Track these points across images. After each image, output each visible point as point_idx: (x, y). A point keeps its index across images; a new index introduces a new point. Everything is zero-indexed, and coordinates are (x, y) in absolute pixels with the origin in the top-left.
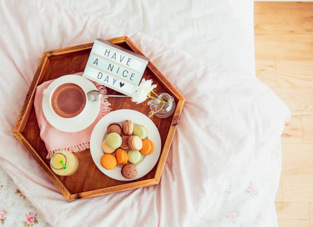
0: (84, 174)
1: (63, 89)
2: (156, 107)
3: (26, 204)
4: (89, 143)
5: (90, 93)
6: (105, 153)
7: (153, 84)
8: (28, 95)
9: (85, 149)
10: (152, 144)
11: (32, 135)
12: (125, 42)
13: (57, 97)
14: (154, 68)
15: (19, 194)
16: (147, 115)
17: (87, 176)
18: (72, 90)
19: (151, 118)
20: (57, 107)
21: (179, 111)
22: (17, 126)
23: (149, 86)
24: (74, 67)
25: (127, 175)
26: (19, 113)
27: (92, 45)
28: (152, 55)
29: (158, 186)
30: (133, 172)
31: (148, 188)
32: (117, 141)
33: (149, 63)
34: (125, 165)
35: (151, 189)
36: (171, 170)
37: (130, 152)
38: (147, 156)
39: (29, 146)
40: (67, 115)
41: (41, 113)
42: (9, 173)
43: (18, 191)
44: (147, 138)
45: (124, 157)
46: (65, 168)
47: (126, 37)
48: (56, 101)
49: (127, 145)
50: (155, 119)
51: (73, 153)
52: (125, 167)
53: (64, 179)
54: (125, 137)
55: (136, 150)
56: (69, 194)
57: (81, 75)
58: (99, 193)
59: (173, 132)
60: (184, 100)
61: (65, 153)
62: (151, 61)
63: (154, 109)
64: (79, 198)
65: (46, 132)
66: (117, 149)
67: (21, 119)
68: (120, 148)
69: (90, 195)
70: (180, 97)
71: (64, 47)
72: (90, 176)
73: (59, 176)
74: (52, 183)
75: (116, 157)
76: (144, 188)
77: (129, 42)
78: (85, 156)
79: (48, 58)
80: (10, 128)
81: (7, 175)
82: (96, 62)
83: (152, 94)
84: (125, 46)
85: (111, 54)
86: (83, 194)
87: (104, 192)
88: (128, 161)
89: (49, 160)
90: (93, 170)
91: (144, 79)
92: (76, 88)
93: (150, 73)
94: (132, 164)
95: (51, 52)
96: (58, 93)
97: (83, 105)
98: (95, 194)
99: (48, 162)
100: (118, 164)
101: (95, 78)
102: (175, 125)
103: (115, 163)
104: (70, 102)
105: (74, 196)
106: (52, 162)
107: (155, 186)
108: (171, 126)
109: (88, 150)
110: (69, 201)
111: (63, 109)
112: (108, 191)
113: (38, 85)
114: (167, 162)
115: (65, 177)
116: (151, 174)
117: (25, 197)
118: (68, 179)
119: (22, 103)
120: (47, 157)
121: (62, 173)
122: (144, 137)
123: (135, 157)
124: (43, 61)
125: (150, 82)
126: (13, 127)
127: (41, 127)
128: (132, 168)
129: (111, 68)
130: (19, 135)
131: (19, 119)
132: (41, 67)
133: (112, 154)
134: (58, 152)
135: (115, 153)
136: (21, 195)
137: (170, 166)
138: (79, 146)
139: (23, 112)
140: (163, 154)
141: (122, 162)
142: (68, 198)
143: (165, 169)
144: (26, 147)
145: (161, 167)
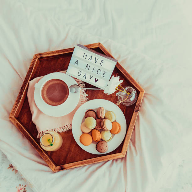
0: (67, 150)
1: (51, 83)
2: (122, 97)
3: (18, 177)
4: (71, 125)
5: (72, 86)
6: (83, 133)
7: (120, 80)
8: (22, 88)
9: (68, 130)
10: (119, 126)
11: (25, 119)
12: (99, 47)
13: (46, 89)
14: (121, 67)
15: (12, 169)
16: (116, 103)
17: (69, 151)
18: (58, 84)
19: (118, 106)
20: (46, 97)
21: (140, 101)
22: (13, 113)
23: (117, 81)
24: (59, 67)
25: (100, 150)
26: (14, 102)
27: (73, 49)
28: (119, 57)
29: (124, 159)
30: (105, 148)
31: (116, 160)
32: (93, 123)
33: (118, 64)
34: (99, 142)
35: (119, 161)
36: (134, 146)
37: (103, 132)
38: (116, 135)
39: (22, 128)
40: (54, 103)
41: (33, 102)
42: (3, 151)
43: (11, 166)
44: (115, 121)
45: (98, 136)
46: (52, 145)
47: (100, 43)
48: (45, 93)
49: (100, 127)
50: (122, 106)
51: (59, 133)
52: (99, 144)
53: (51, 154)
54: (99, 120)
55: (107, 130)
56: (54, 166)
57: (65, 73)
58: (79, 164)
59: (136, 117)
60: (144, 92)
61: (52, 133)
62: (119, 62)
63: (121, 98)
64: (62, 169)
65: (37, 117)
66: (92, 130)
67: (16, 107)
68: (95, 129)
69: (71, 166)
70: (141, 89)
71: (51, 50)
72: (71, 151)
73: (46, 152)
74: (41, 158)
75: (92, 136)
76: (113, 160)
77: (102, 47)
78: (67, 135)
79: (38, 58)
80: (6, 114)
81: (2, 153)
82: (76, 63)
83: (119, 88)
84: (99, 50)
85: (88, 57)
86: (66, 166)
87: (82, 163)
88: (101, 139)
89: (39, 139)
90: (74, 146)
91: (113, 76)
92: (61, 82)
93: (118, 71)
94: (104, 141)
95: (40, 54)
96: (47, 87)
97: (67, 96)
98: (75, 165)
99: (38, 140)
100: (94, 141)
101: (75, 75)
102: (137, 111)
103: (91, 140)
104: (56, 94)
105: (58, 167)
106: (41, 141)
107: (122, 158)
108: (134, 112)
109: (70, 131)
110: (54, 172)
111: (50, 99)
112: (85, 163)
113: (30, 80)
114: (131, 140)
115: (52, 153)
116: (119, 149)
117: (17, 171)
118: (54, 154)
119: (17, 94)
120: (38, 137)
121: (49, 149)
122: (113, 120)
123: (107, 136)
124: (34, 61)
125: (118, 78)
126: (9, 114)
127: (33, 112)
128: (104, 144)
129: (88, 67)
130: (14, 120)
131: (14, 107)
132: (33, 66)
133: (88, 133)
134: (46, 132)
135: (91, 133)
136: (14, 169)
137: (134, 143)
138: (64, 128)
139: (18, 101)
140: (128, 133)
141: (96, 140)
142: (53, 170)
143: (130, 146)
144: (20, 129)
145: (127, 144)
